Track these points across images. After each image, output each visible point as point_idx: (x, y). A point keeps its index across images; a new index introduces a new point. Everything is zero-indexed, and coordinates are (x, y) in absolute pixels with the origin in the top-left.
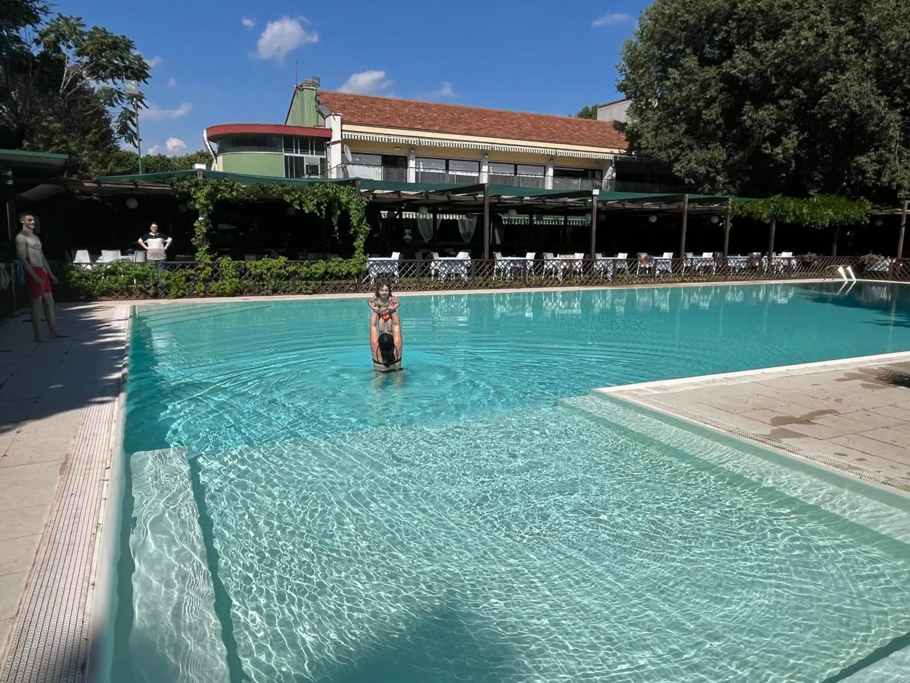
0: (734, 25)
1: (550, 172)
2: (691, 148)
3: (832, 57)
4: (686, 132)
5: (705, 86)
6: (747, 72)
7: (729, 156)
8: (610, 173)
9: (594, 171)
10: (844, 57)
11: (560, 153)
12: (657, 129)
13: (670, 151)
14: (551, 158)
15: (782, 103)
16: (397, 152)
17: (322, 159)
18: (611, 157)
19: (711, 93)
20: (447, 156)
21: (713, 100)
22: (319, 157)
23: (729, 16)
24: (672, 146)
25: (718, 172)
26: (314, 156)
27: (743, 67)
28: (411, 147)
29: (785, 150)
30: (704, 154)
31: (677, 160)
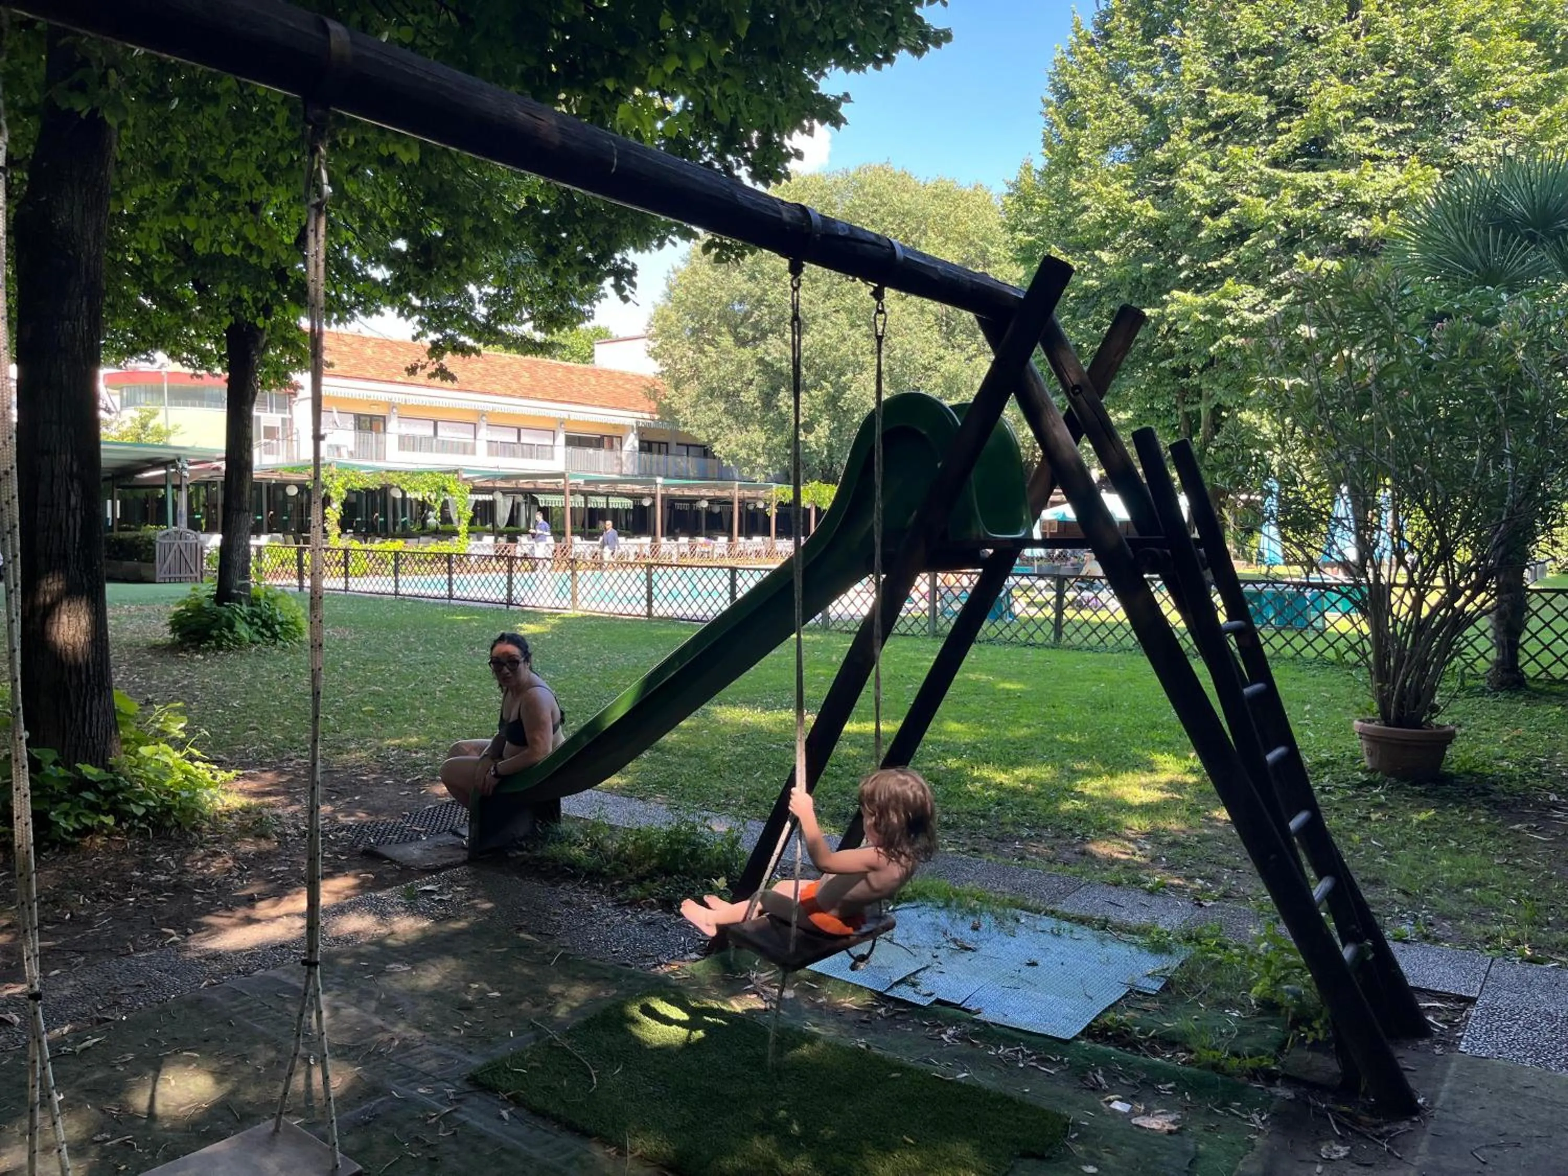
0: (765, 311)
1: (561, 439)
2: (730, 427)
3: (852, 358)
4: (726, 411)
5: (741, 367)
6: (781, 361)
7: (768, 439)
8: (632, 442)
9: (611, 437)
10: (861, 358)
11: (574, 416)
12: (694, 405)
13: (710, 431)
14: (562, 422)
15: (813, 393)
16: (375, 411)
17: (284, 421)
18: (632, 422)
19: (748, 375)
20: (436, 416)
21: (750, 382)
22: (281, 416)
23: (760, 301)
24: (711, 425)
25: (758, 455)
26: (274, 415)
27: (777, 355)
28: (391, 406)
29: (818, 439)
30: (744, 437)
31: (716, 439)
